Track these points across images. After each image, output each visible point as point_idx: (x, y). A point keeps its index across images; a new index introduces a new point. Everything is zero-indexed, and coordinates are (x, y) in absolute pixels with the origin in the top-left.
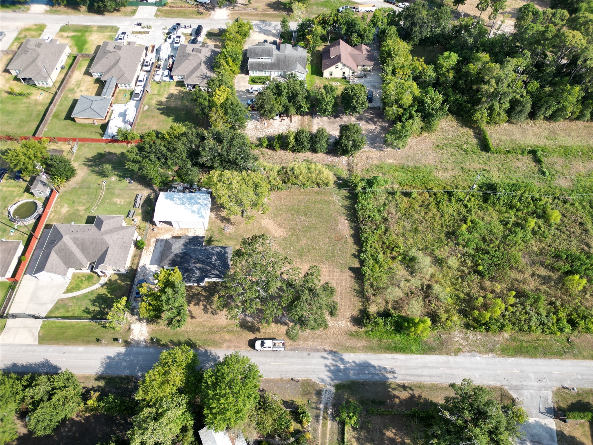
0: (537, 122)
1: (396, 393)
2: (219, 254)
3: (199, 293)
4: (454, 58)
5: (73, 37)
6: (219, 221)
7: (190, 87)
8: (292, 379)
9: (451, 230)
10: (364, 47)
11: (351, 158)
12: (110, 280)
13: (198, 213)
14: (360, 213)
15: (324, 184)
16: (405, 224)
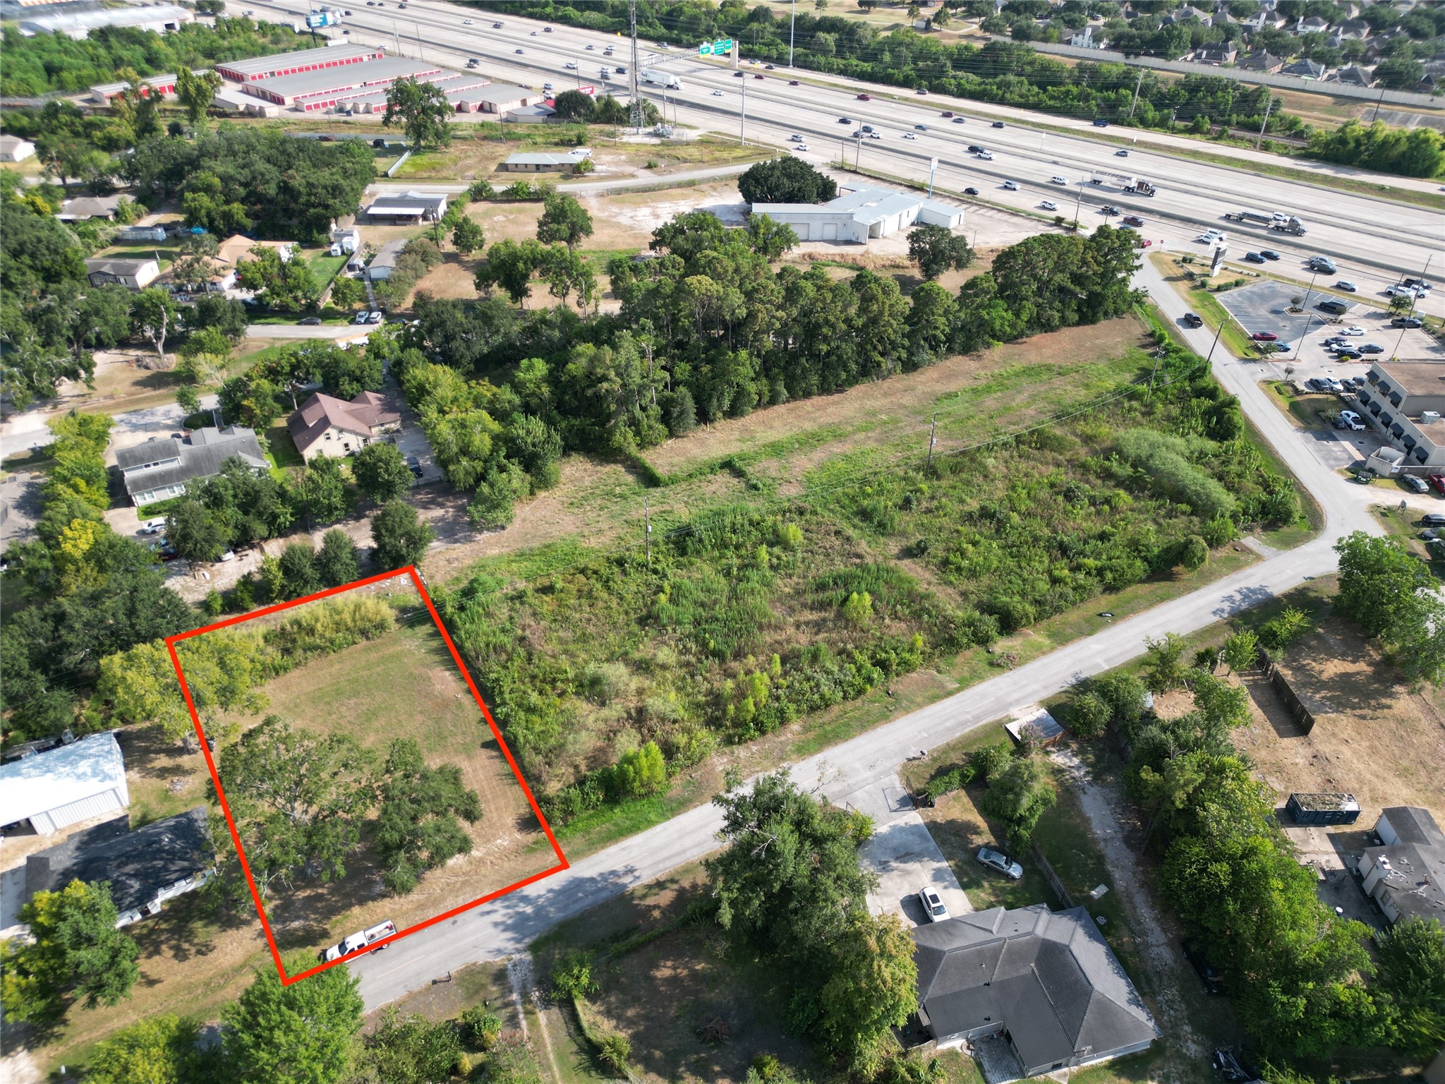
0: (717, 424)
1: (650, 901)
2: (173, 829)
3: (152, 931)
4: (540, 367)
6: (154, 780)
8: (434, 982)
10: (371, 396)
11: (416, 571)
13: (95, 774)
14: (468, 645)
15: (376, 627)
16: (561, 634)
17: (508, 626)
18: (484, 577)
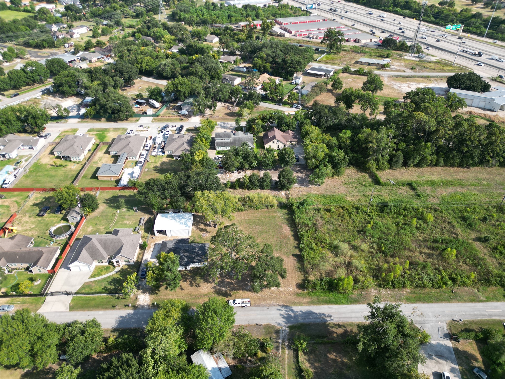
0: (410, 168)
1: (334, 330)
2: (200, 247)
3: (186, 274)
4: (349, 133)
5: (96, 135)
6: (199, 231)
7: (177, 158)
8: (257, 324)
9: (361, 229)
10: (290, 132)
11: (288, 192)
12: (122, 269)
13: (185, 224)
14: (297, 220)
15: (271, 206)
16: (329, 227)
18: (308, 200)
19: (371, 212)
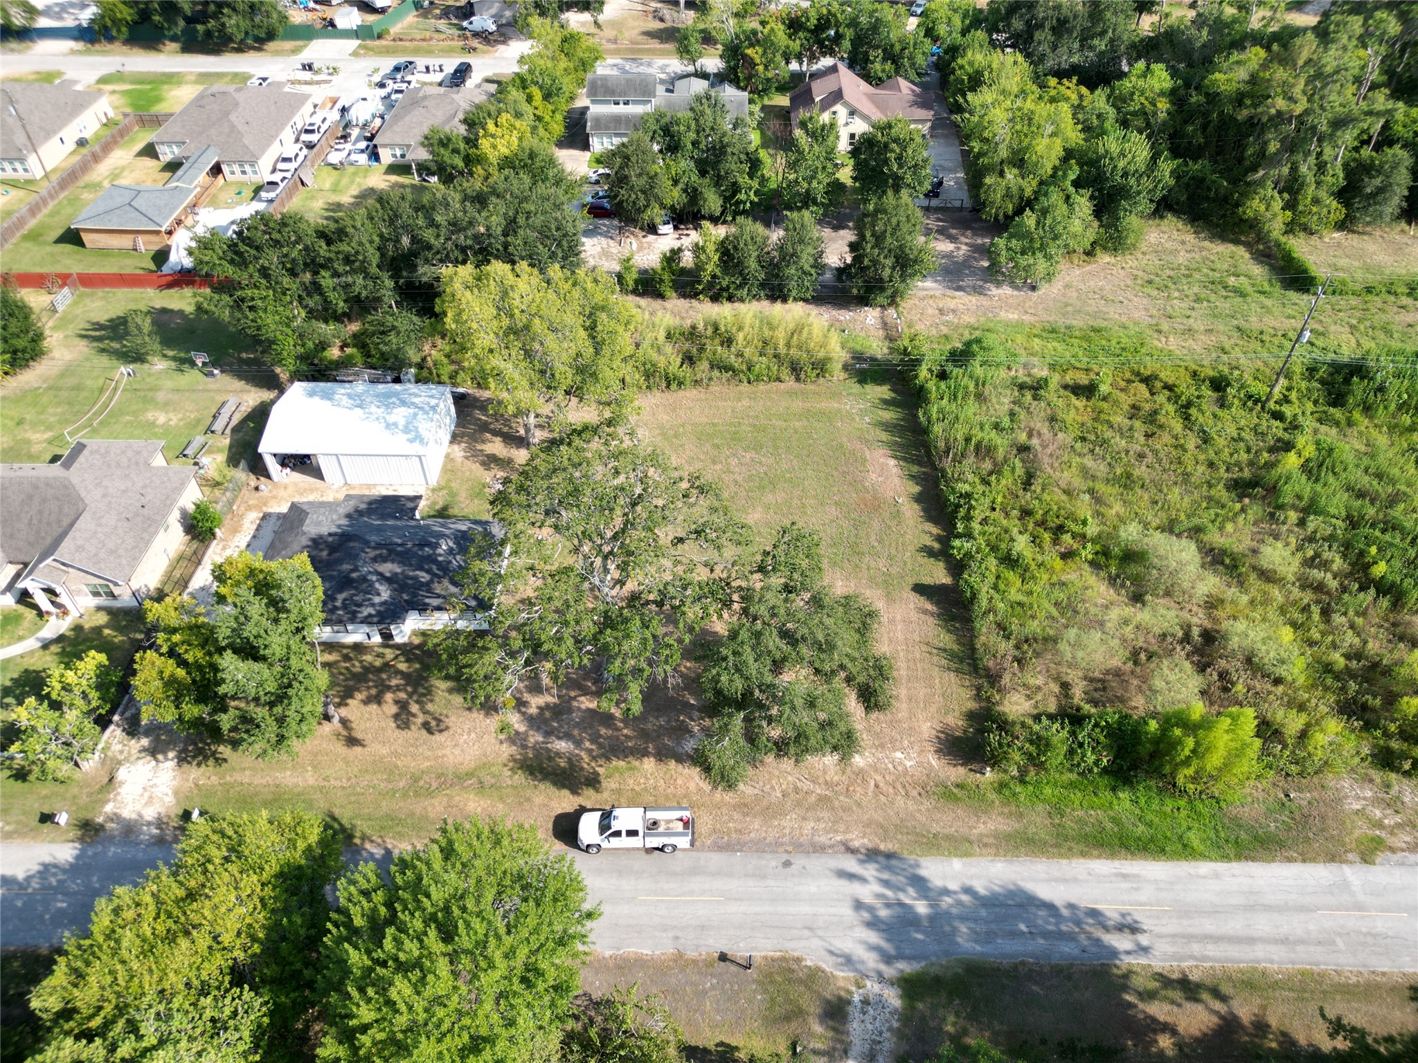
2: (461, 537)
3: (386, 666)
6: (477, 469)
8: (723, 957)
9: (1247, 474)
10: (903, 83)
11: (891, 312)
12: (78, 628)
13: (406, 430)
14: (937, 429)
15: (814, 366)
16: (1089, 462)
17: (1006, 422)
18: (990, 340)
19: (1286, 400)
